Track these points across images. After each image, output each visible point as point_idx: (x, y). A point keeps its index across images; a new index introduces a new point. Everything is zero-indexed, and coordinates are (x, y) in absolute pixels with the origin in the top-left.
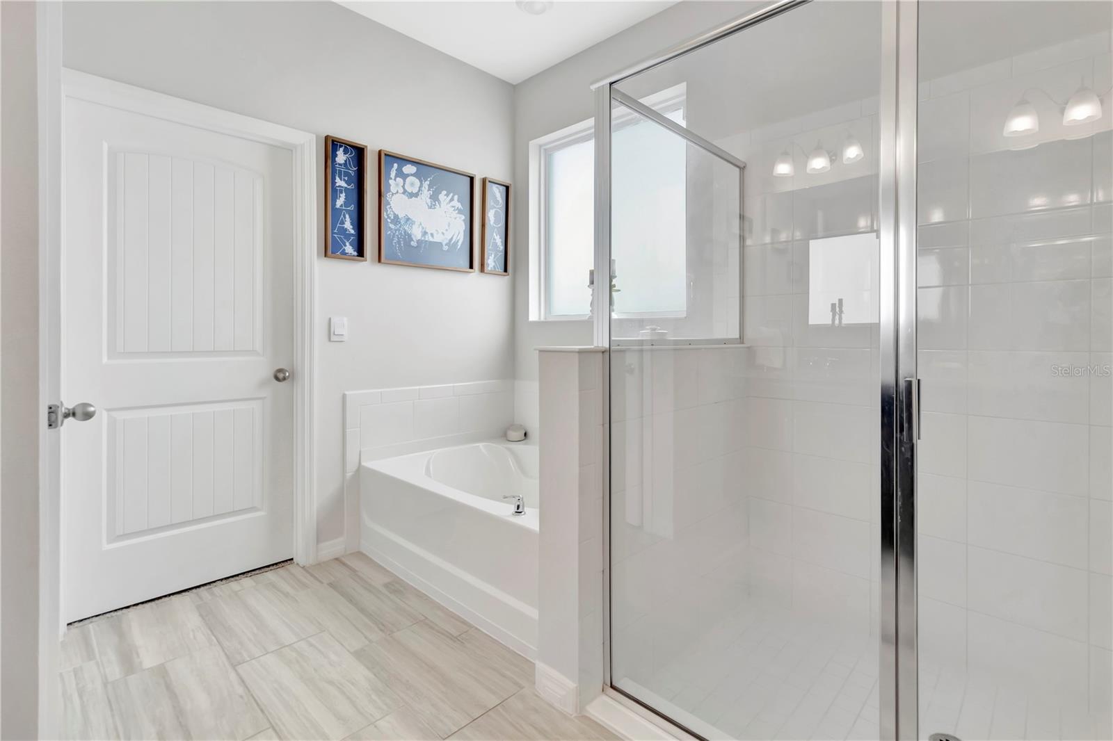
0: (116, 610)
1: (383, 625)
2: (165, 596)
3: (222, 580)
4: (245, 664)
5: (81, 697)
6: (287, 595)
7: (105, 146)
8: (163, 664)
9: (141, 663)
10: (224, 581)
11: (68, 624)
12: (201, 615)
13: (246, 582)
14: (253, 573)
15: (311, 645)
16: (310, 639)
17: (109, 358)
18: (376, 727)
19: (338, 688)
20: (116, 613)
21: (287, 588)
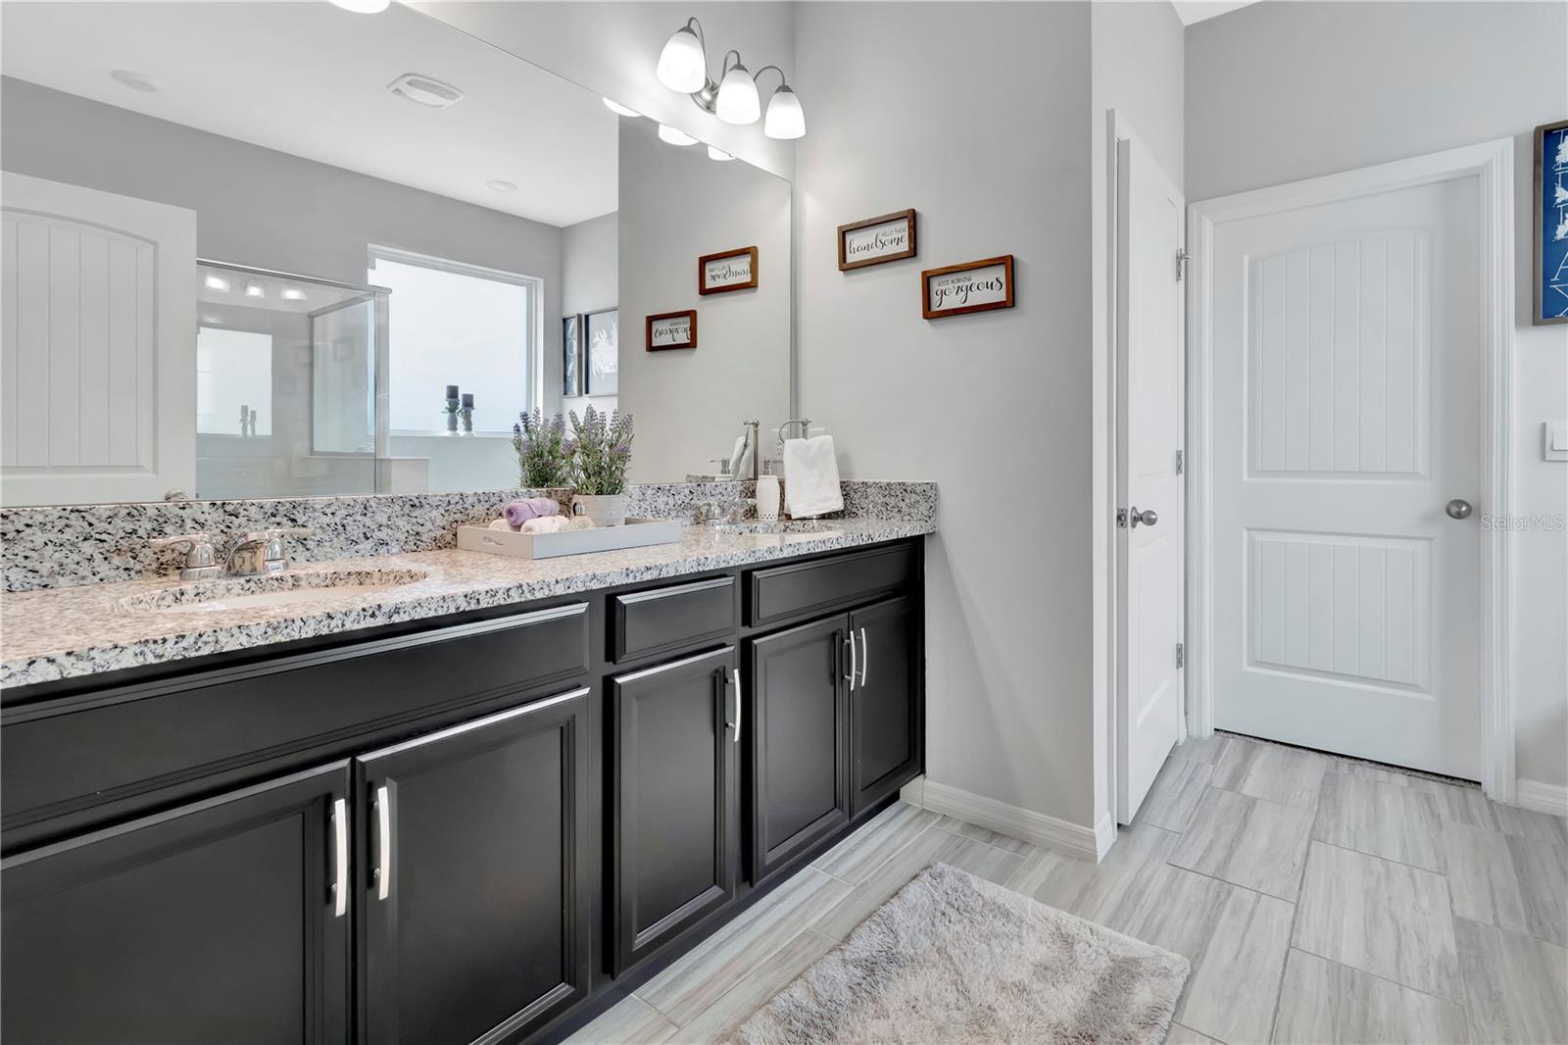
0: (1256, 738)
1: (1540, 923)
2: (1304, 748)
3: (1371, 761)
4: (1324, 844)
5: (1187, 783)
6: (1435, 815)
7: (1246, 260)
8: (1256, 799)
9: (1242, 787)
10: (1373, 765)
11: (1216, 730)
12: (1323, 782)
13: (1400, 779)
14: (1414, 773)
15: (1411, 876)
16: (1417, 872)
17: (1249, 477)
18: (1400, 990)
19: (1398, 929)
20: (1253, 740)
21: (1443, 810)
